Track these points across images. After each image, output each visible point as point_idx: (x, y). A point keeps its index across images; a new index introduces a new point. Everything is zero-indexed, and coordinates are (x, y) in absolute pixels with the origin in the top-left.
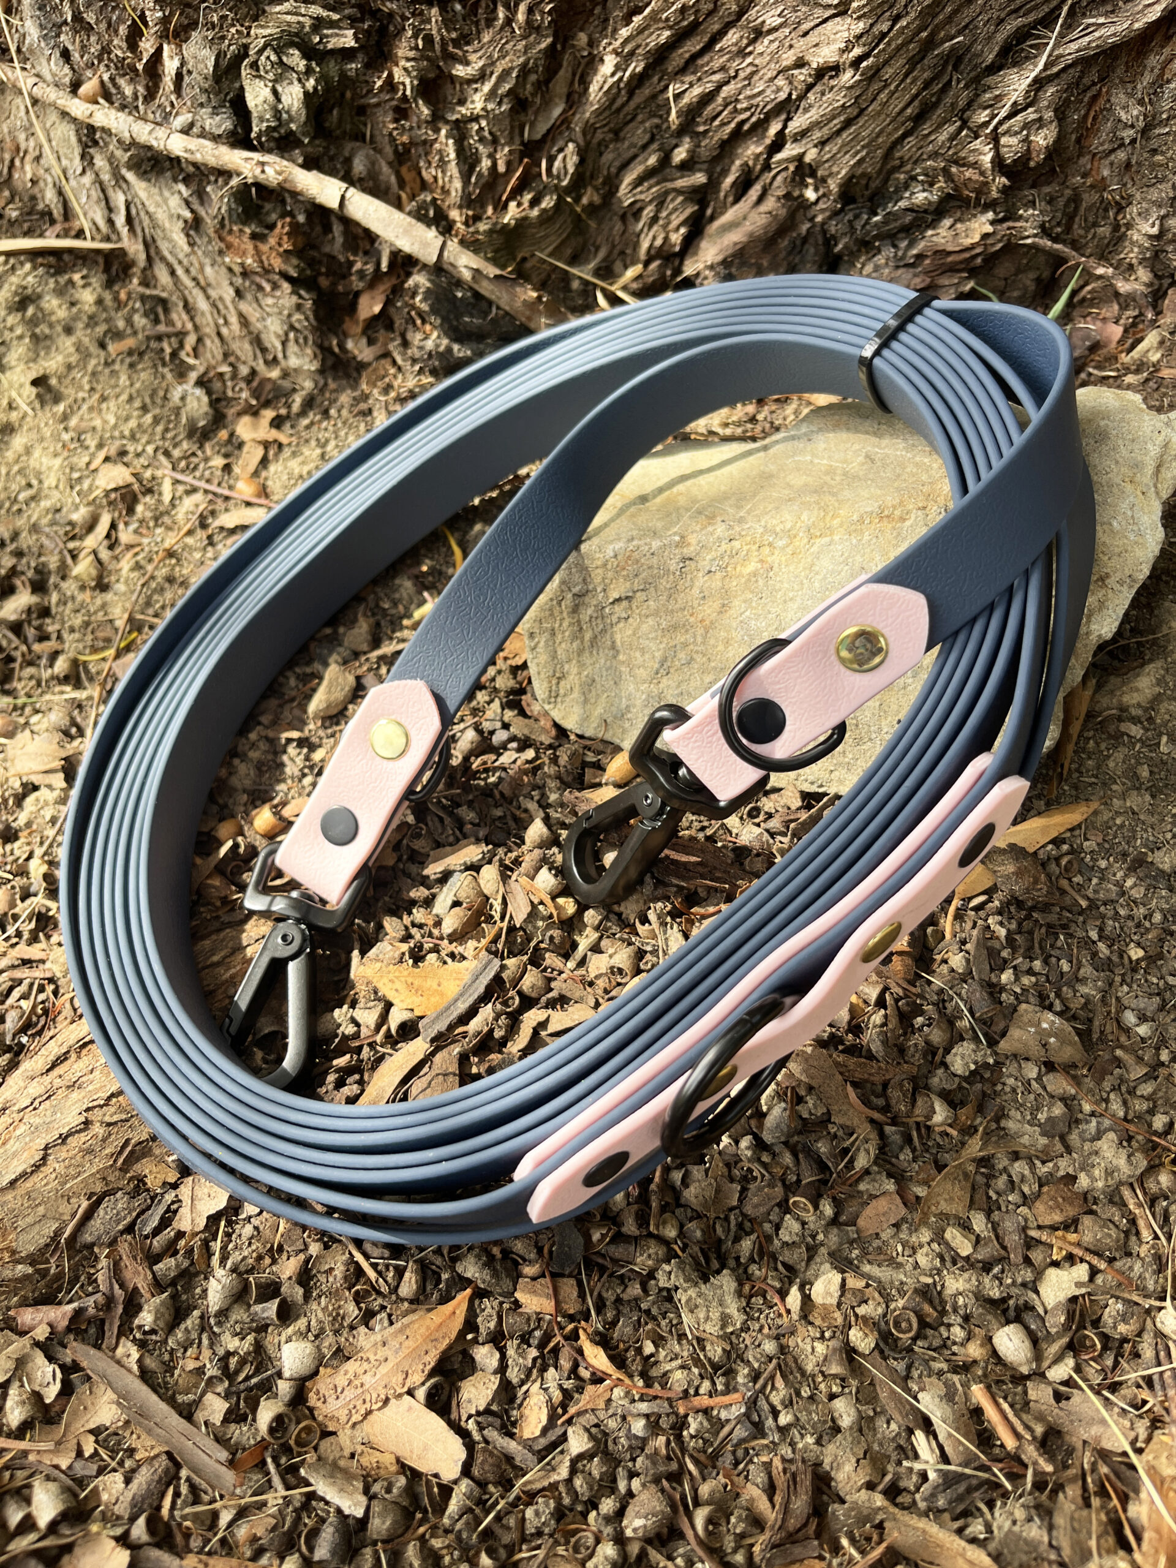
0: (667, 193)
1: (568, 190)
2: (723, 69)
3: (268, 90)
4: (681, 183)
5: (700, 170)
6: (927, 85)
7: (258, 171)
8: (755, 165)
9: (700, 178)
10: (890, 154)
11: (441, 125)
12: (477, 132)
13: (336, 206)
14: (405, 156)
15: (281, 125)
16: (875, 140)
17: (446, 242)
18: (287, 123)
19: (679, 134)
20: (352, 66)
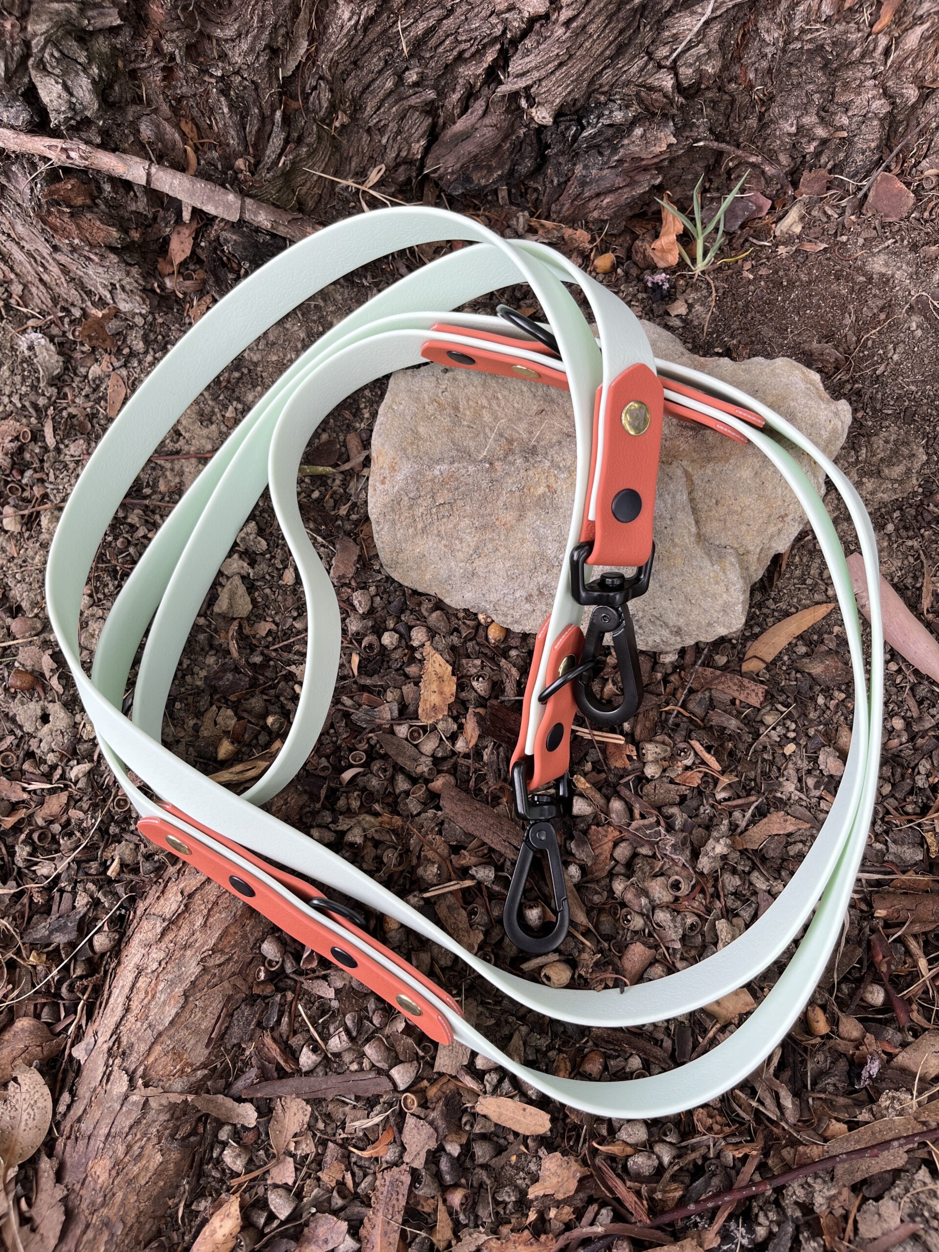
0: (404, 110)
1: (323, 121)
3: (60, 87)
4: (413, 101)
5: (427, 87)
6: (621, 32)
7: (64, 157)
9: (431, 94)
10: (592, 82)
11: (206, 78)
12: (240, 83)
13: (144, 183)
14: (177, 106)
15: (76, 113)
16: (581, 75)
17: (243, 202)
18: (82, 111)
19: (407, 60)
20: (118, 41)
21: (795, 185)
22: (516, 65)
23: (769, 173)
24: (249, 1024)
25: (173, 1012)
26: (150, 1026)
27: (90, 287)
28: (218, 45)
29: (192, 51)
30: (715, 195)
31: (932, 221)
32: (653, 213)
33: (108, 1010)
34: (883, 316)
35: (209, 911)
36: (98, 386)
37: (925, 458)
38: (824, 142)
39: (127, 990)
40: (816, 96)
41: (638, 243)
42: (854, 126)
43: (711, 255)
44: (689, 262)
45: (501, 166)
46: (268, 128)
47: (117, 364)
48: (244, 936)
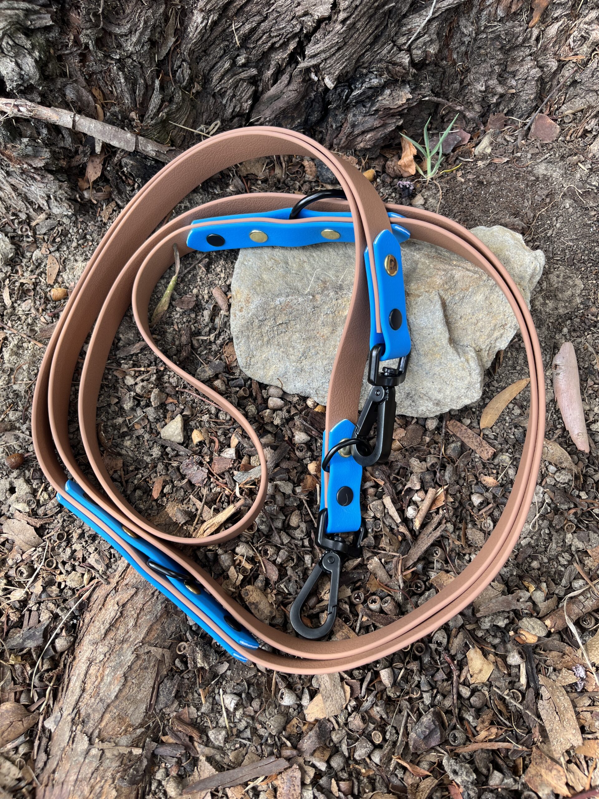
0: (237, 81)
1: (185, 88)
2: (259, 13)
3: (13, 64)
4: (243, 75)
5: (251, 67)
6: (377, 27)
7: (16, 110)
8: (282, 64)
9: (254, 72)
10: (358, 60)
11: (109, 61)
12: (131, 63)
13: (70, 126)
14: (90, 80)
15: (24, 82)
16: (352, 56)
17: (137, 139)
18: (28, 80)
19: (239, 49)
20: (52, 35)
21: (485, 123)
22: (310, 50)
23: (469, 117)
24: (171, 694)
25: (117, 689)
26: (101, 700)
27: (32, 199)
28: (116, 39)
29: (100, 43)
30: (435, 132)
31: (572, 141)
32: (396, 145)
33: (69, 692)
34: (548, 200)
35: (138, 615)
36: (40, 264)
37: (583, 286)
38: (502, 96)
39: (82, 676)
40: (496, 68)
41: (389, 163)
42: (519, 86)
43: (436, 168)
44: (422, 173)
45: (299, 117)
46: (150, 93)
47: (52, 249)
48: (163, 631)
